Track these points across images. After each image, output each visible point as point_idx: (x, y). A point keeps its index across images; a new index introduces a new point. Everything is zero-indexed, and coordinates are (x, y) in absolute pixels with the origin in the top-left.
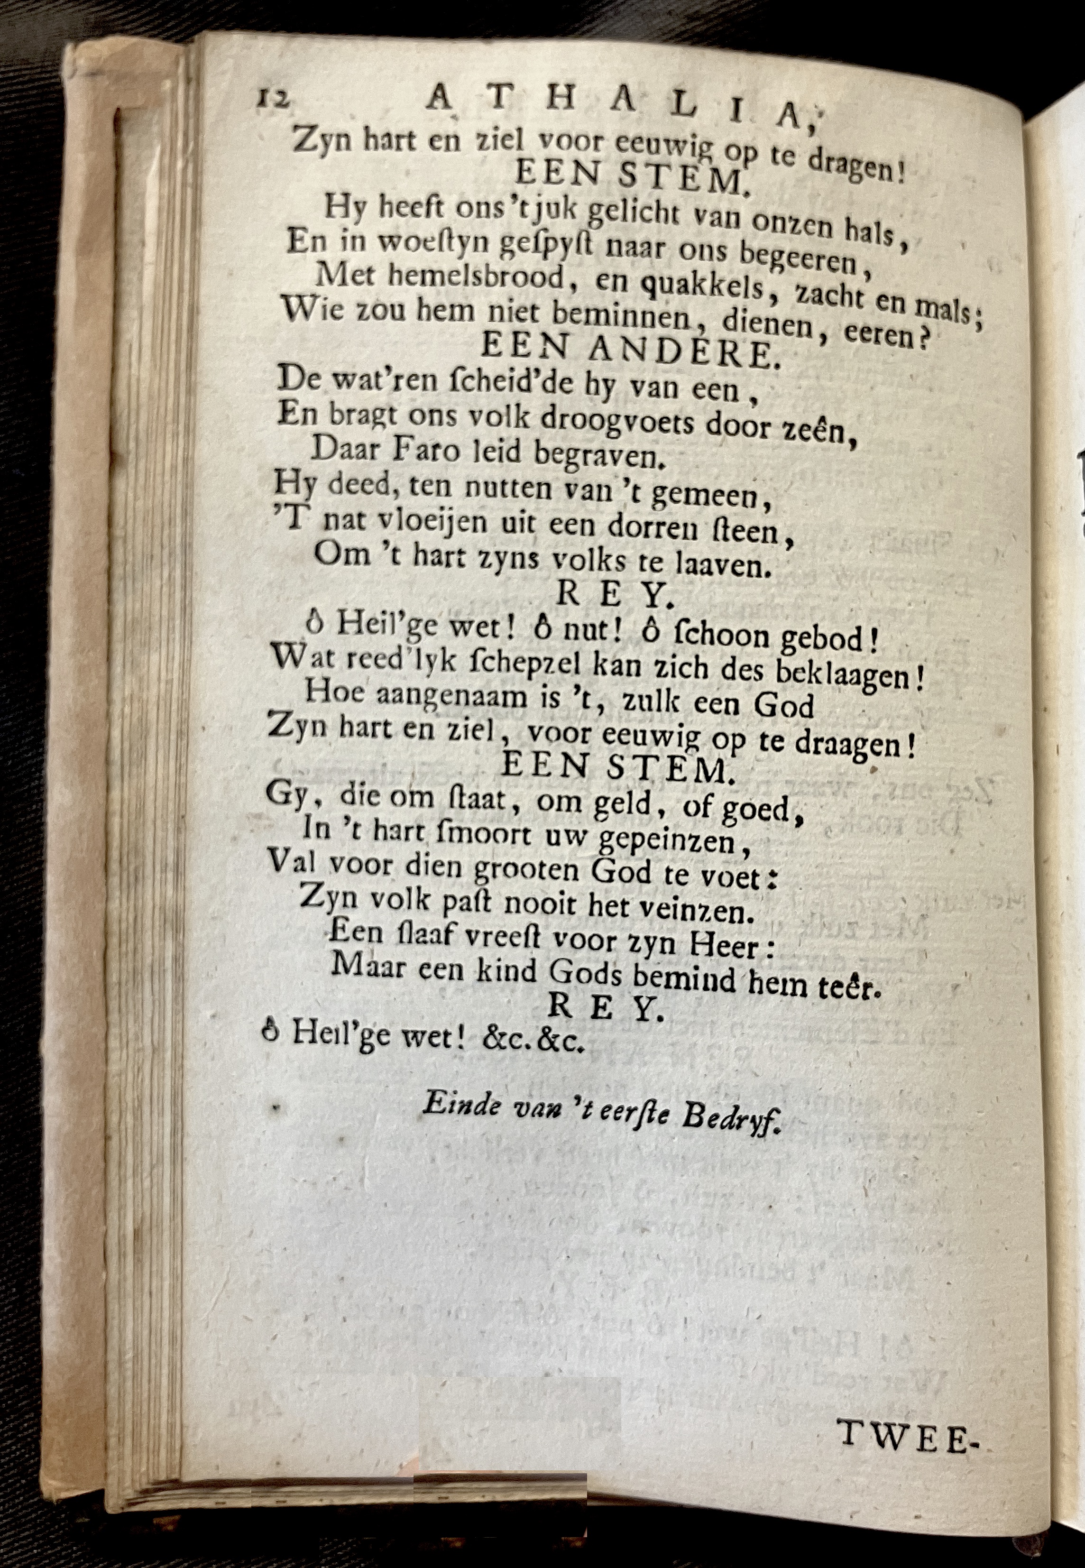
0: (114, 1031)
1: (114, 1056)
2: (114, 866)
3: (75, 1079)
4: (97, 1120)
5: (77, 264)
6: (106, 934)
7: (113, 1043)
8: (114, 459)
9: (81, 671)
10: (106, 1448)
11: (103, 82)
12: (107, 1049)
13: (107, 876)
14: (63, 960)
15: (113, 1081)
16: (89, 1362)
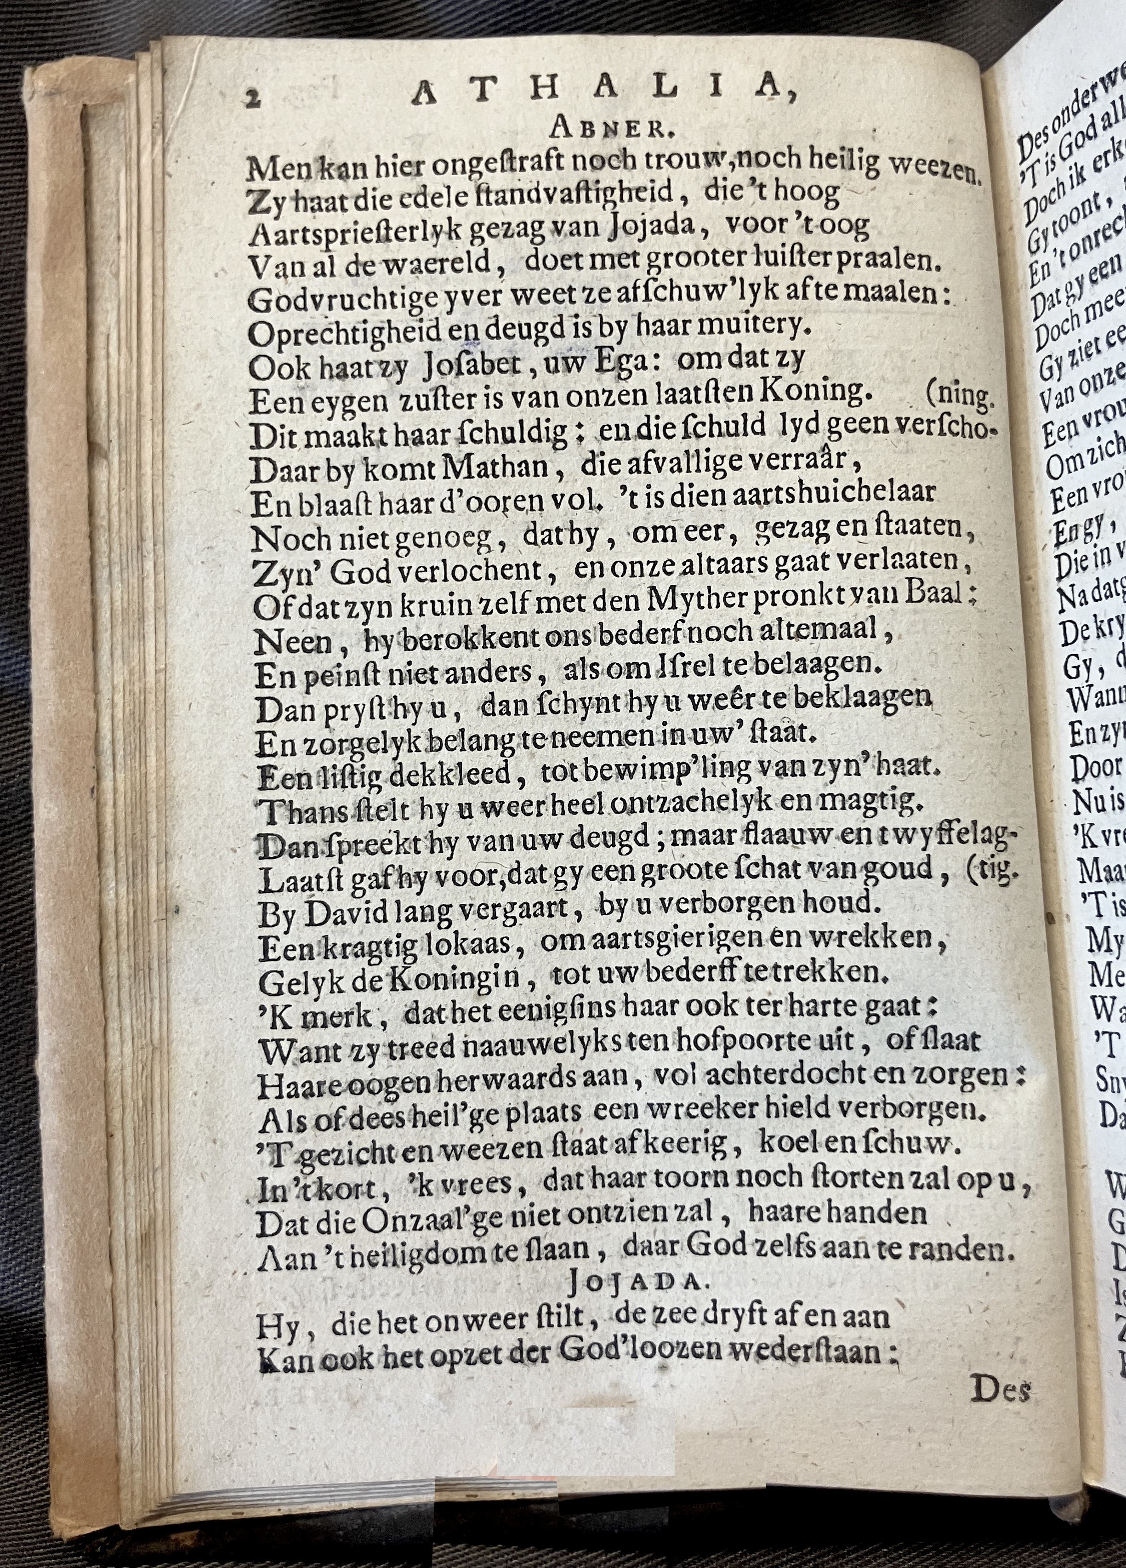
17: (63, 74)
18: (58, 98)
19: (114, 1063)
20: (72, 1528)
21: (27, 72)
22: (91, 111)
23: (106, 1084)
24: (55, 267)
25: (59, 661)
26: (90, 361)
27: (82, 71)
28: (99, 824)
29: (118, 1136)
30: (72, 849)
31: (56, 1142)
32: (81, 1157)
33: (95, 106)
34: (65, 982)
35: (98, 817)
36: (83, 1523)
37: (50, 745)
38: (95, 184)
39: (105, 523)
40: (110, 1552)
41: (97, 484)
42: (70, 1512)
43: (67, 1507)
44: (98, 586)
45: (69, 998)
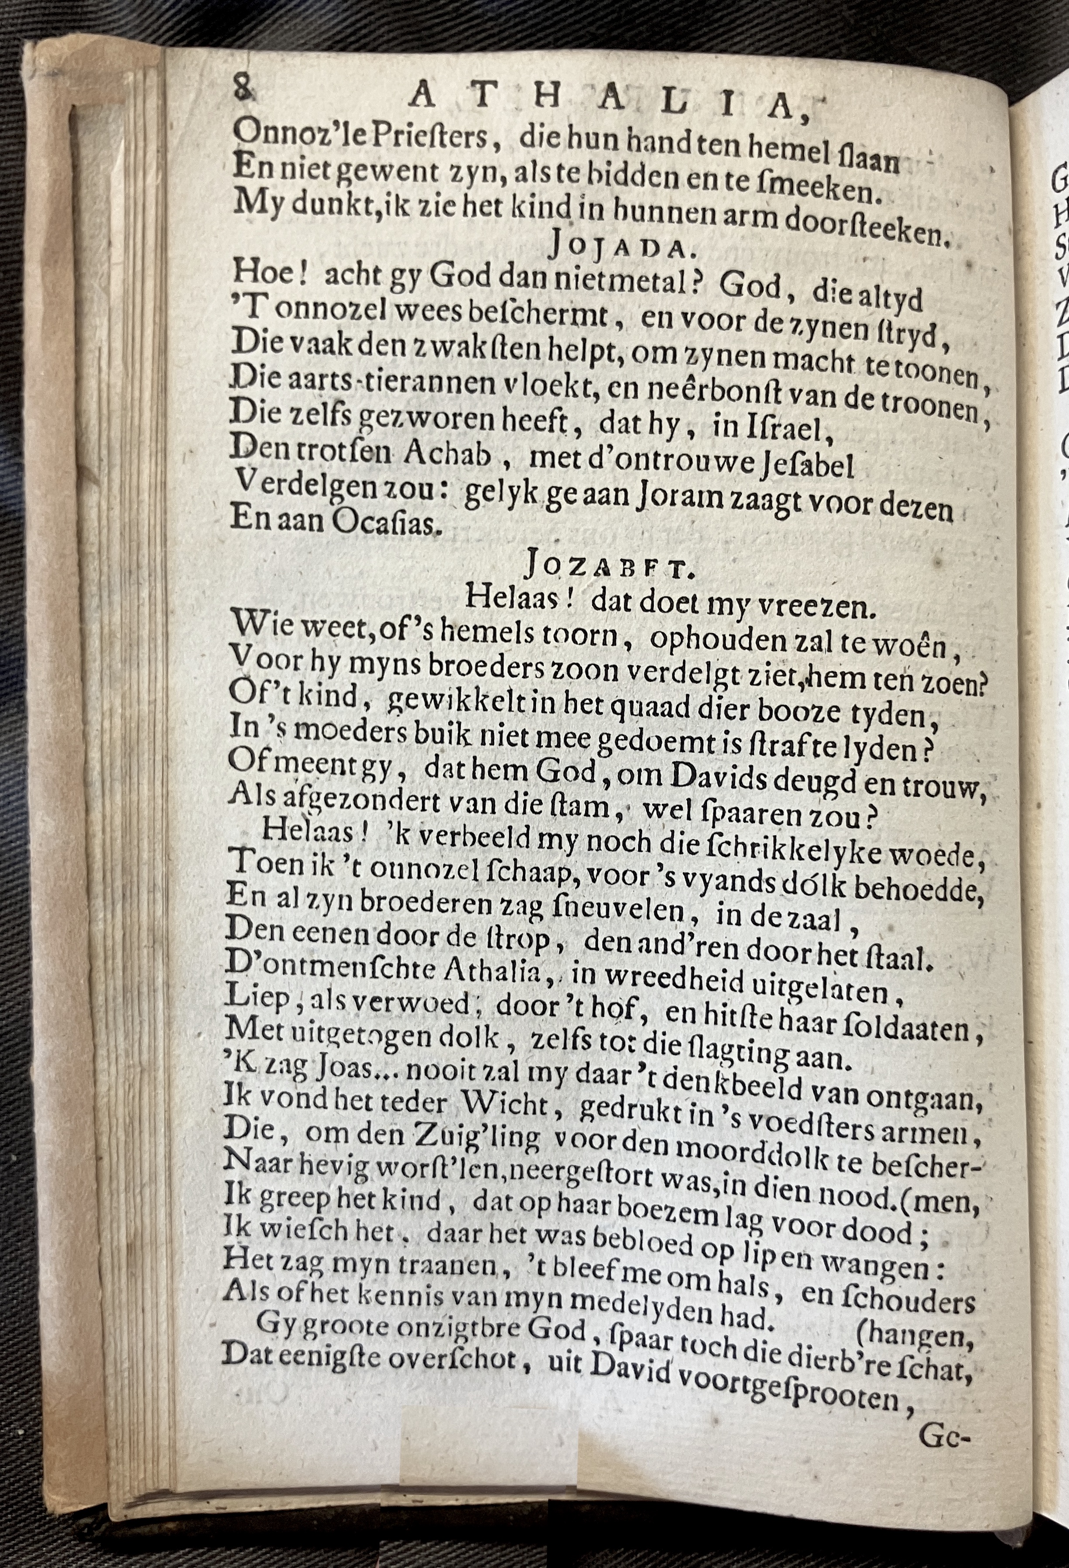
0: (102, 1052)
1: (102, 1078)
2: (98, 888)
3: (66, 1106)
4: (89, 1145)
5: (43, 277)
6: (91, 957)
7: (102, 1064)
8: (82, 474)
9: (60, 697)
10: (108, 1459)
11: (65, 82)
12: (95, 1071)
13: (89, 899)
14: (51, 988)
15: (102, 1102)
16: (89, 1382)
17: (67, 51)
18: (60, 79)
19: (102, 1089)
20: (64, 1505)
21: (27, 47)
22: (80, 112)
23: (95, 1108)
24: (56, 262)
25: (56, 675)
26: (78, 380)
27: (86, 49)
28: (88, 855)
29: (106, 1160)
30: (69, 864)
31: (50, 1147)
32: (75, 1164)
33: (85, 107)
34: (61, 993)
35: (86, 849)
36: (75, 1500)
37: (47, 758)
38: (84, 191)
39: (94, 550)
40: (96, 1533)
41: (85, 510)
42: (63, 1490)
43: (59, 1486)
44: (87, 614)
45: (65, 1009)
